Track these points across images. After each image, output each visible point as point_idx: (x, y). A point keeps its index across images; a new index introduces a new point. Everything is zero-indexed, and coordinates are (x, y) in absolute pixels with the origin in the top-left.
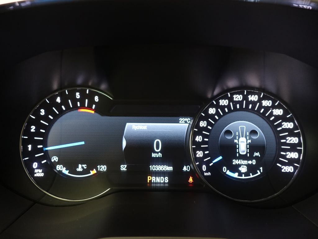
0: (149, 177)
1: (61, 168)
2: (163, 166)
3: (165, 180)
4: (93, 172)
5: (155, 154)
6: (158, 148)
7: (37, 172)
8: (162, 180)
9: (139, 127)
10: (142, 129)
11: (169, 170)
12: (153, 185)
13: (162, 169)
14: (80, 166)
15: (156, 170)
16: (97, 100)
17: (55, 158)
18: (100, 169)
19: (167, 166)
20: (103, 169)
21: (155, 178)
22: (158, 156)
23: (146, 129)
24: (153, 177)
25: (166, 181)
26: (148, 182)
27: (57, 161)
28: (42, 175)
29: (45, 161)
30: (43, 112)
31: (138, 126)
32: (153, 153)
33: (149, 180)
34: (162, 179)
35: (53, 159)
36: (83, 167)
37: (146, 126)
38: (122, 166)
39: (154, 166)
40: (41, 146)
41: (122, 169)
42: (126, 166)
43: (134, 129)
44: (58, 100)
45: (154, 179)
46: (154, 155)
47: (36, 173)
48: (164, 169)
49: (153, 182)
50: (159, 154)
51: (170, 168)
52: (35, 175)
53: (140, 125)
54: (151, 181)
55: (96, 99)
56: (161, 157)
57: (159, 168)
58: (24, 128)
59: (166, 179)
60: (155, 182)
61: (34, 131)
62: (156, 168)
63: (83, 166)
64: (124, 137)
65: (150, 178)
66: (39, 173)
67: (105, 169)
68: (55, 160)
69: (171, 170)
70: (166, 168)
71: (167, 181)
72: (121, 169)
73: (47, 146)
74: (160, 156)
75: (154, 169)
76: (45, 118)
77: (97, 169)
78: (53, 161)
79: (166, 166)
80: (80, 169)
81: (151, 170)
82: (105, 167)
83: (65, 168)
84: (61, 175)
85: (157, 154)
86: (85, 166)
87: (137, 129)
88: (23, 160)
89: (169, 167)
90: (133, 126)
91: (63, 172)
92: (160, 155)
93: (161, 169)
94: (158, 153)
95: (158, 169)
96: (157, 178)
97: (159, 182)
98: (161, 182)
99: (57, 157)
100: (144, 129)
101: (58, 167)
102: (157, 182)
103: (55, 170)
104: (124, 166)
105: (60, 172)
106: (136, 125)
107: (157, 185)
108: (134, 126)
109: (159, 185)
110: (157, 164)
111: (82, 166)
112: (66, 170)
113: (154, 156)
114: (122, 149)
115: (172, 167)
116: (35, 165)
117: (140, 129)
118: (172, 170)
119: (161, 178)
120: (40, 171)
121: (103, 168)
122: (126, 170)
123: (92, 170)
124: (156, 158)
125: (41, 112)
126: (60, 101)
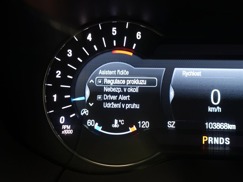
0: (204, 137)
1: (93, 124)
2: (223, 124)
3: (225, 141)
4: (133, 129)
5: (212, 108)
6: (216, 101)
7: (65, 128)
8: (222, 142)
9: (191, 72)
10: (194, 76)
11: (231, 128)
12: (209, 148)
13: (222, 127)
14: (116, 121)
15: (214, 128)
16: (139, 37)
17: (85, 111)
18: (141, 126)
19: (229, 124)
20: (145, 126)
21: (212, 138)
22: (216, 111)
23: (200, 75)
24: (209, 138)
25: (227, 142)
26: (204, 143)
27: (87, 114)
28: (71, 132)
29: (74, 115)
30: (70, 53)
31: (189, 72)
32: (209, 107)
33: (205, 141)
34: (222, 140)
35: (83, 112)
36: (119, 123)
37: (200, 72)
38: (170, 123)
39: (211, 123)
40: (69, 96)
41: (170, 126)
42: (174, 122)
43: (184, 76)
44: (89, 37)
45: (210, 140)
46: (210, 109)
47: (63, 130)
48: (224, 127)
49: (209, 143)
50: (218, 107)
51: (233, 127)
52: (63, 132)
53: (192, 71)
54: (207, 142)
55: (139, 35)
56: (220, 111)
57: (218, 126)
58: (47, 73)
59: (227, 140)
60: (212, 143)
61: (60, 77)
62: (213, 126)
63: (120, 121)
64: (171, 86)
65: (205, 139)
66: (67, 130)
67: (147, 126)
68: (85, 114)
69: (233, 129)
70: (226, 126)
71: (229, 143)
72: (168, 126)
73: (74, 96)
74: (218, 111)
75: (211, 127)
76: (73, 60)
77: (137, 126)
78: (82, 114)
79: (226, 124)
80: (116, 125)
81: (207, 128)
82: (147, 123)
83: (97, 124)
84: (93, 132)
85: (215, 108)
86: (122, 122)
87: (188, 76)
88: (48, 113)
89: (231, 125)
90: (183, 72)
91: (95, 128)
92: (219, 109)
93: (220, 127)
94: (216, 106)
95: (216, 127)
96: (215, 138)
97: (218, 143)
98: (221, 143)
99: (88, 110)
100: (197, 76)
101: (89, 122)
102: (215, 143)
103: (86, 126)
104: (172, 122)
105: (92, 128)
106: (187, 71)
107: (215, 149)
108: (185, 71)
109: (217, 149)
110: (215, 121)
111: (118, 121)
112: (99, 125)
113: (211, 111)
114: (170, 101)
115: (235, 126)
116: (62, 120)
117: (193, 75)
118: (235, 129)
119: (221, 138)
120: (69, 127)
121: (145, 124)
122: (174, 127)
123: (132, 127)
124: (213, 113)
125: (68, 53)
126: (91, 39)
